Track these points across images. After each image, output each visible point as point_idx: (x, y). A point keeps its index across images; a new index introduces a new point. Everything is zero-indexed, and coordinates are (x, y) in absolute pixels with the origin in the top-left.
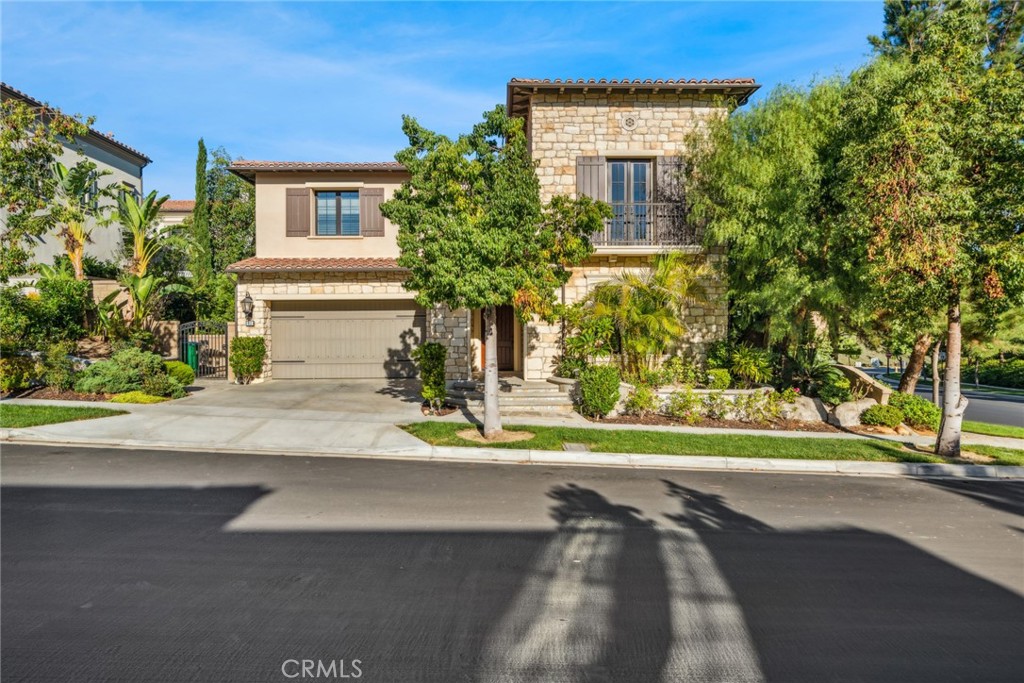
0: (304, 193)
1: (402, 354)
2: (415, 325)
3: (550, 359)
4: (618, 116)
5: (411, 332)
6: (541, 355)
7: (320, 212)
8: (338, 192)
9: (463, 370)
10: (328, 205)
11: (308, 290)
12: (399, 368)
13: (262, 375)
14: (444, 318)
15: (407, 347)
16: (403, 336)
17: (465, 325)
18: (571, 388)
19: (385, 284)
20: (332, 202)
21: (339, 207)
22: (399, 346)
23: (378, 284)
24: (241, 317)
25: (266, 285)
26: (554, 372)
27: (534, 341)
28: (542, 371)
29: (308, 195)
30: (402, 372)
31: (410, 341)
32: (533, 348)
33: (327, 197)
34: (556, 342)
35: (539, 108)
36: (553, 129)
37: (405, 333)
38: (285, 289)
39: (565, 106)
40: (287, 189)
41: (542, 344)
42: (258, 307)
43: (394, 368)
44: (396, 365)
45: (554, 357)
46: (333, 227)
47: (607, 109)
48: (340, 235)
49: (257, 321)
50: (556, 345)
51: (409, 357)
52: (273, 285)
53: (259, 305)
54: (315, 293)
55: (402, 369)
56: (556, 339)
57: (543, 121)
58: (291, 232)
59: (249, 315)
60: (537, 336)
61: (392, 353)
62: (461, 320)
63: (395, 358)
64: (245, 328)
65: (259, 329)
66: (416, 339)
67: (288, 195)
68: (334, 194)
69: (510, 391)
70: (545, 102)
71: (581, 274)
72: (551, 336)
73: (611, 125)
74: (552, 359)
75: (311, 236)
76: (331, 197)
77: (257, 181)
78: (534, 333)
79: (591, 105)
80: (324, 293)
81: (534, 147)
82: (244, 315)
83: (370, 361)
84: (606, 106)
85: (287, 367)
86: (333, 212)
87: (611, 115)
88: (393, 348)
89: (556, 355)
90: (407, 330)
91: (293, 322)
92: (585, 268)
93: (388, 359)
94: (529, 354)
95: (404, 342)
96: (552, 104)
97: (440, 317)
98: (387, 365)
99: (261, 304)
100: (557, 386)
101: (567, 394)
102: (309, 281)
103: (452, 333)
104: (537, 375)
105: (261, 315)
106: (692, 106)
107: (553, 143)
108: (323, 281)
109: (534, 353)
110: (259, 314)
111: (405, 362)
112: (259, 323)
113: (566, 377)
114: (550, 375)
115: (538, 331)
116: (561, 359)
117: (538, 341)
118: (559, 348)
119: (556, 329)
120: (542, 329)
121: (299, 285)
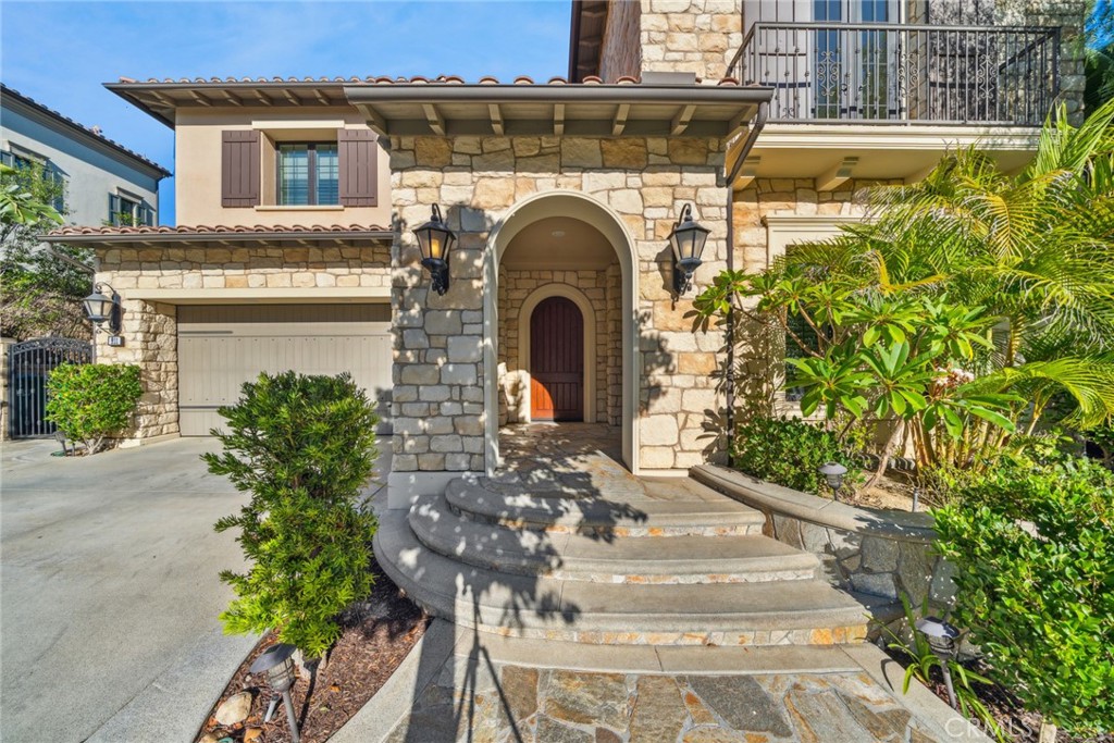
0: (251, 140)
3: (697, 420)
6: (676, 408)
8: (310, 143)
9: (473, 445)
11: (220, 281)
13: (139, 434)
14: (424, 311)
17: (477, 329)
21: (312, 168)
23: (345, 271)
24: (101, 329)
25: (145, 272)
26: (706, 451)
27: (658, 375)
28: (677, 448)
29: (256, 141)
32: (656, 391)
34: (714, 375)
38: (177, 280)
40: (223, 132)
41: (677, 380)
42: (132, 312)
45: (708, 413)
49: (128, 336)
50: (715, 382)
52: (158, 273)
53: (131, 308)
54: (232, 286)
56: (712, 367)
58: (229, 200)
59: (115, 326)
60: (666, 359)
62: (467, 316)
64: (109, 350)
65: (133, 350)
67: (225, 142)
68: (304, 146)
71: (754, 218)
72: (701, 358)
74: (701, 419)
75: (262, 207)
76: (301, 154)
77: (177, 120)
78: (656, 352)
80: (248, 287)
82: (106, 326)
86: (303, 176)
89: (712, 408)
91: (214, 340)
92: (763, 205)
94: (644, 406)
97: (415, 311)
99: (136, 306)
102: (221, 265)
103: (445, 349)
104: (665, 459)
105: (136, 325)
109: (658, 405)
110: (132, 324)
112: (134, 339)
113: (781, 481)
114: (698, 460)
115: (669, 347)
116: (728, 418)
117: (669, 373)
118: (720, 389)
119: (714, 338)
120: (679, 342)
121: (204, 272)
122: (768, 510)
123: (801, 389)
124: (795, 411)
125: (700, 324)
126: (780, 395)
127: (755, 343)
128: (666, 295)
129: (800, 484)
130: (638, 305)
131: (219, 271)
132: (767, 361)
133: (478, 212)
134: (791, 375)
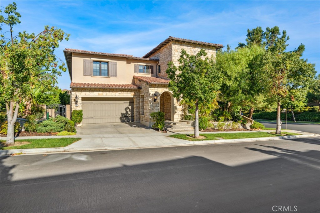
0: (89, 62)
1: (126, 114)
2: (129, 105)
3: (180, 115)
4: (193, 50)
5: (128, 108)
6: (178, 114)
7: (94, 68)
8: (100, 62)
10: (97, 66)
11: (98, 94)
12: (124, 119)
15: (127, 112)
16: (126, 109)
18: (192, 123)
19: (123, 93)
20: (98, 65)
22: (124, 112)
23: (121, 93)
24: (73, 103)
25: (82, 92)
27: (176, 110)
28: (178, 119)
30: (125, 120)
31: (128, 110)
32: (176, 112)
33: (96, 63)
35: (174, 45)
36: (177, 51)
37: (126, 108)
38: (89, 94)
39: (180, 45)
40: (84, 60)
43: (123, 119)
44: (124, 118)
46: (98, 73)
47: (190, 48)
48: (101, 76)
51: (128, 115)
52: (85, 92)
53: (80, 99)
54: (100, 95)
55: (125, 119)
56: (181, 110)
57: (175, 49)
58: (85, 74)
59: (76, 103)
60: (177, 109)
61: (122, 114)
63: (123, 116)
64: (75, 107)
65: (80, 107)
66: (130, 110)
67: (84, 62)
68: (99, 62)
69: (175, 125)
70: (175, 44)
73: (191, 52)
75: (91, 76)
76: (98, 63)
77: (72, 56)
79: (187, 46)
80: (103, 95)
81: (173, 56)
82: (74, 102)
83: (115, 117)
84: (190, 47)
85: (87, 120)
87: (191, 49)
88: (123, 113)
90: (127, 107)
91: (89, 105)
93: (121, 116)
94: (175, 114)
95: (126, 111)
96: (177, 45)
98: (121, 118)
100: (186, 123)
101: (190, 125)
102: (98, 91)
106: (209, 49)
107: (177, 55)
108: (103, 91)
109: (176, 114)
110: (80, 101)
111: (126, 117)
112: (80, 105)
113: (188, 120)
114: (180, 120)
115: (177, 107)
116: (183, 115)
117: (177, 110)
118: (182, 112)
119: (181, 107)
120: (178, 107)
121: (94, 92)
122: (187, 122)
123: (189, 112)
124: (189, 114)
125: (180, 105)
126: (187, 112)
127: (185, 106)
128: (177, 102)
129: (190, 120)
130: (174, 103)
131: (97, 92)
132: (186, 109)
133: (158, 92)
134: (188, 111)
